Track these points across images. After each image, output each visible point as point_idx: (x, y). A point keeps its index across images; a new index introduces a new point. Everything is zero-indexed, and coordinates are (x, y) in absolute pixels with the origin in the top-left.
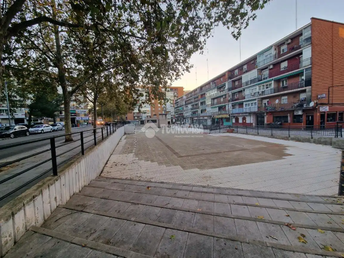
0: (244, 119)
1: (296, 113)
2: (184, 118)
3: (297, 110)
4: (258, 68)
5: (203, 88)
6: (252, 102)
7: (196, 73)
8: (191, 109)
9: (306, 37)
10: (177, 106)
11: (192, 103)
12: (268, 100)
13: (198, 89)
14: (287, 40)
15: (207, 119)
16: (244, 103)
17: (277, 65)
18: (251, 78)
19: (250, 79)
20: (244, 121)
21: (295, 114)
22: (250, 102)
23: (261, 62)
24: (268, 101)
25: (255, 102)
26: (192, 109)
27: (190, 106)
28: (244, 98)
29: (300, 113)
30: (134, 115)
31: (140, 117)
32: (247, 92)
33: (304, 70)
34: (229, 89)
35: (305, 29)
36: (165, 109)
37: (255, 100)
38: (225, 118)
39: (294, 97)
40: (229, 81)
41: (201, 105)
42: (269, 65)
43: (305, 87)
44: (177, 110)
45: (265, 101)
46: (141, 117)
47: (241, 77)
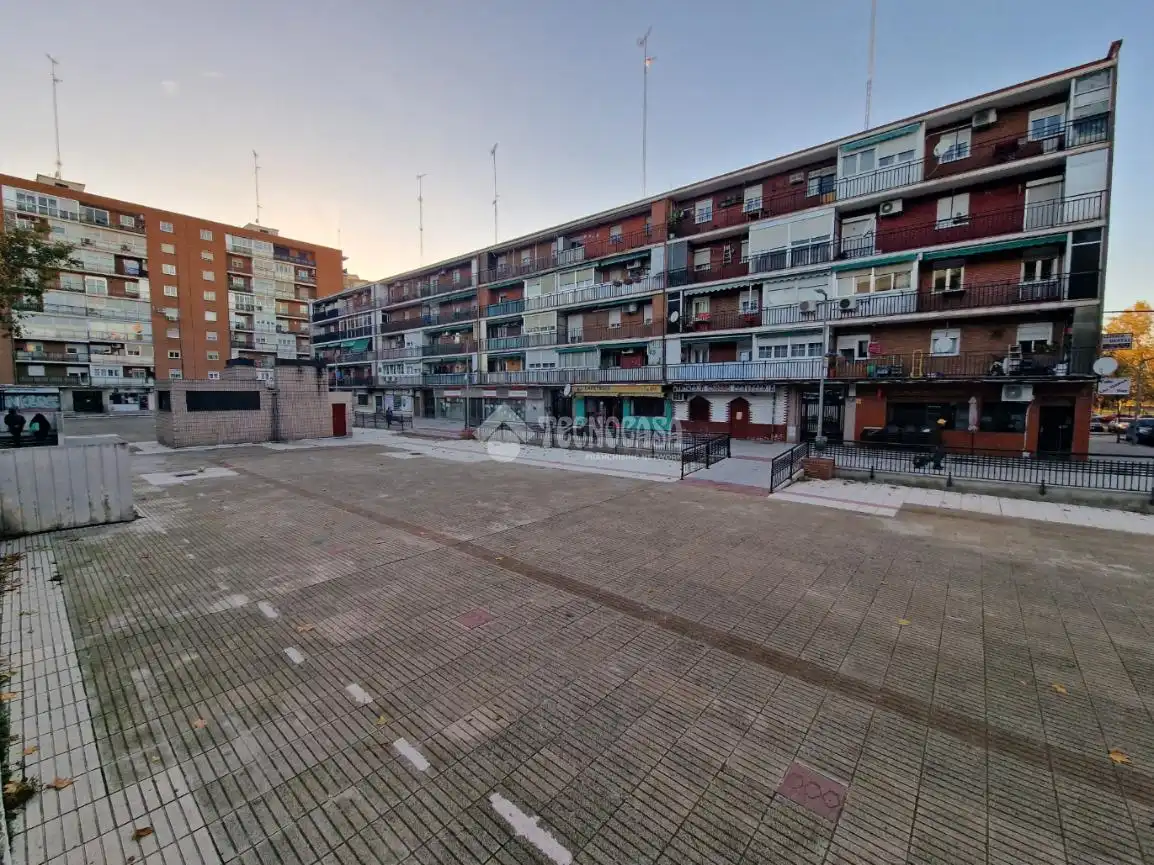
0: (739, 405)
1: (1007, 396)
2: (371, 391)
3: (1016, 386)
4: (836, 204)
5: (502, 261)
6: (799, 340)
7: (420, 199)
8: (424, 348)
9: (1087, 113)
10: (322, 331)
11: (427, 321)
12: (866, 337)
13: (474, 263)
14: (982, 112)
15: (523, 399)
16: (756, 343)
17: (920, 203)
18: (797, 243)
19: (793, 244)
20: (739, 415)
21: (1004, 399)
22: (789, 341)
23: (854, 183)
24: (861, 343)
25: (816, 339)
26: (425, 351)
27: (415, 338)
28: (755, 321)
29: (1027, 396)
30: (20, 354)
31: (70, 370)
32: (773, 297)
33: (1070, 237)
34: (671, 278)
35: (1079, 79)
36: (242, 338)
37: (818, 331)
38: (632, 398)
39: (997, 335)
40: (668, 242)
41: (488, 337)
42: (889, 201)
43: (1069, 298)
44: (327, 348)
45: (852, 342)
46: (78, 371)
47: (747, 230)
